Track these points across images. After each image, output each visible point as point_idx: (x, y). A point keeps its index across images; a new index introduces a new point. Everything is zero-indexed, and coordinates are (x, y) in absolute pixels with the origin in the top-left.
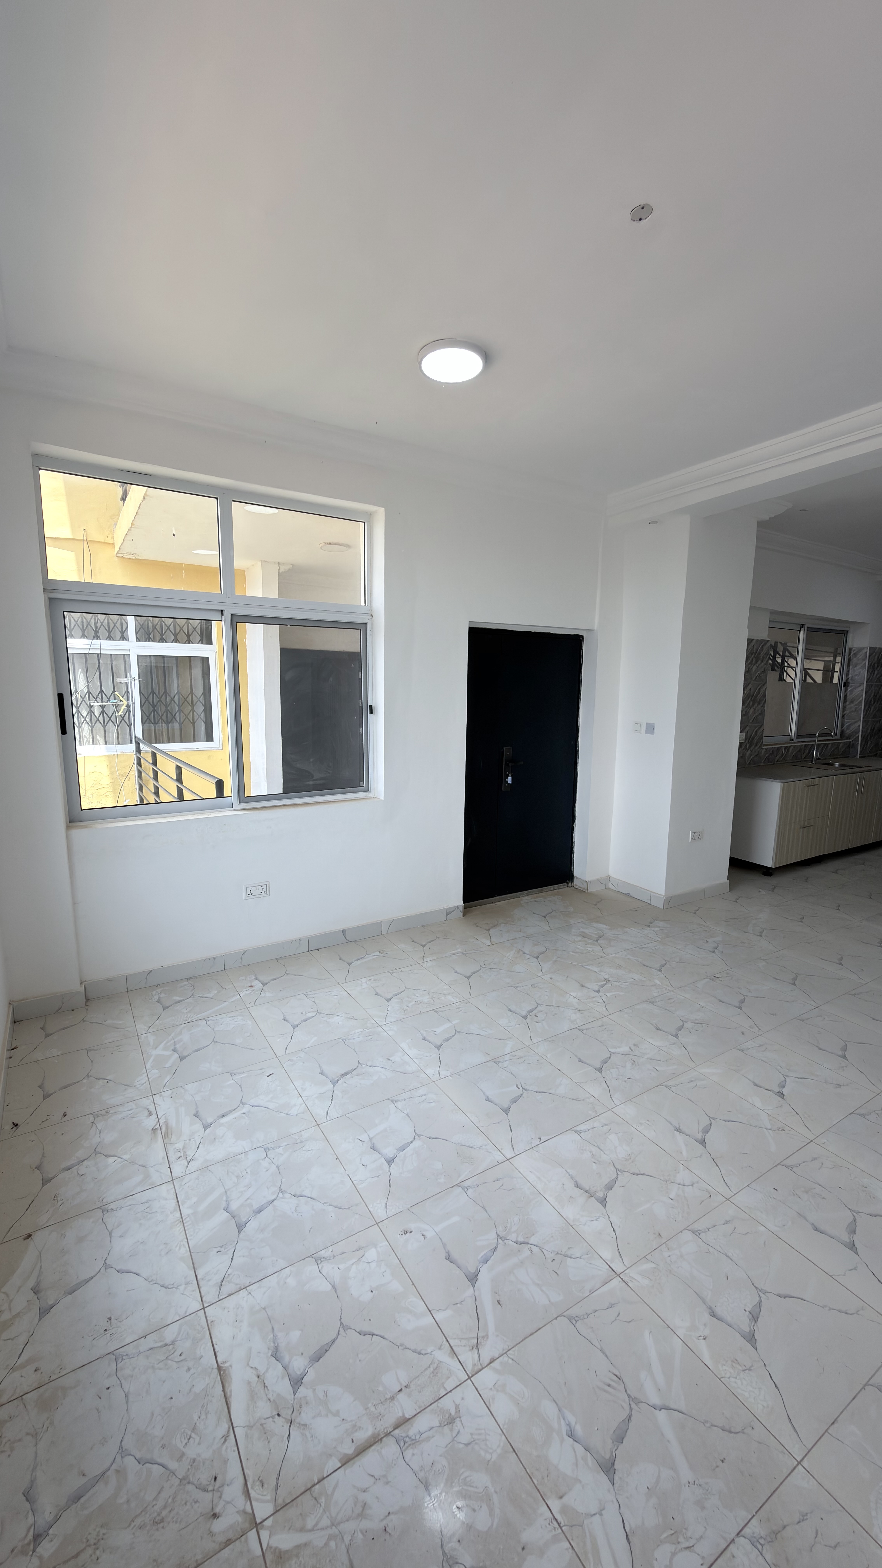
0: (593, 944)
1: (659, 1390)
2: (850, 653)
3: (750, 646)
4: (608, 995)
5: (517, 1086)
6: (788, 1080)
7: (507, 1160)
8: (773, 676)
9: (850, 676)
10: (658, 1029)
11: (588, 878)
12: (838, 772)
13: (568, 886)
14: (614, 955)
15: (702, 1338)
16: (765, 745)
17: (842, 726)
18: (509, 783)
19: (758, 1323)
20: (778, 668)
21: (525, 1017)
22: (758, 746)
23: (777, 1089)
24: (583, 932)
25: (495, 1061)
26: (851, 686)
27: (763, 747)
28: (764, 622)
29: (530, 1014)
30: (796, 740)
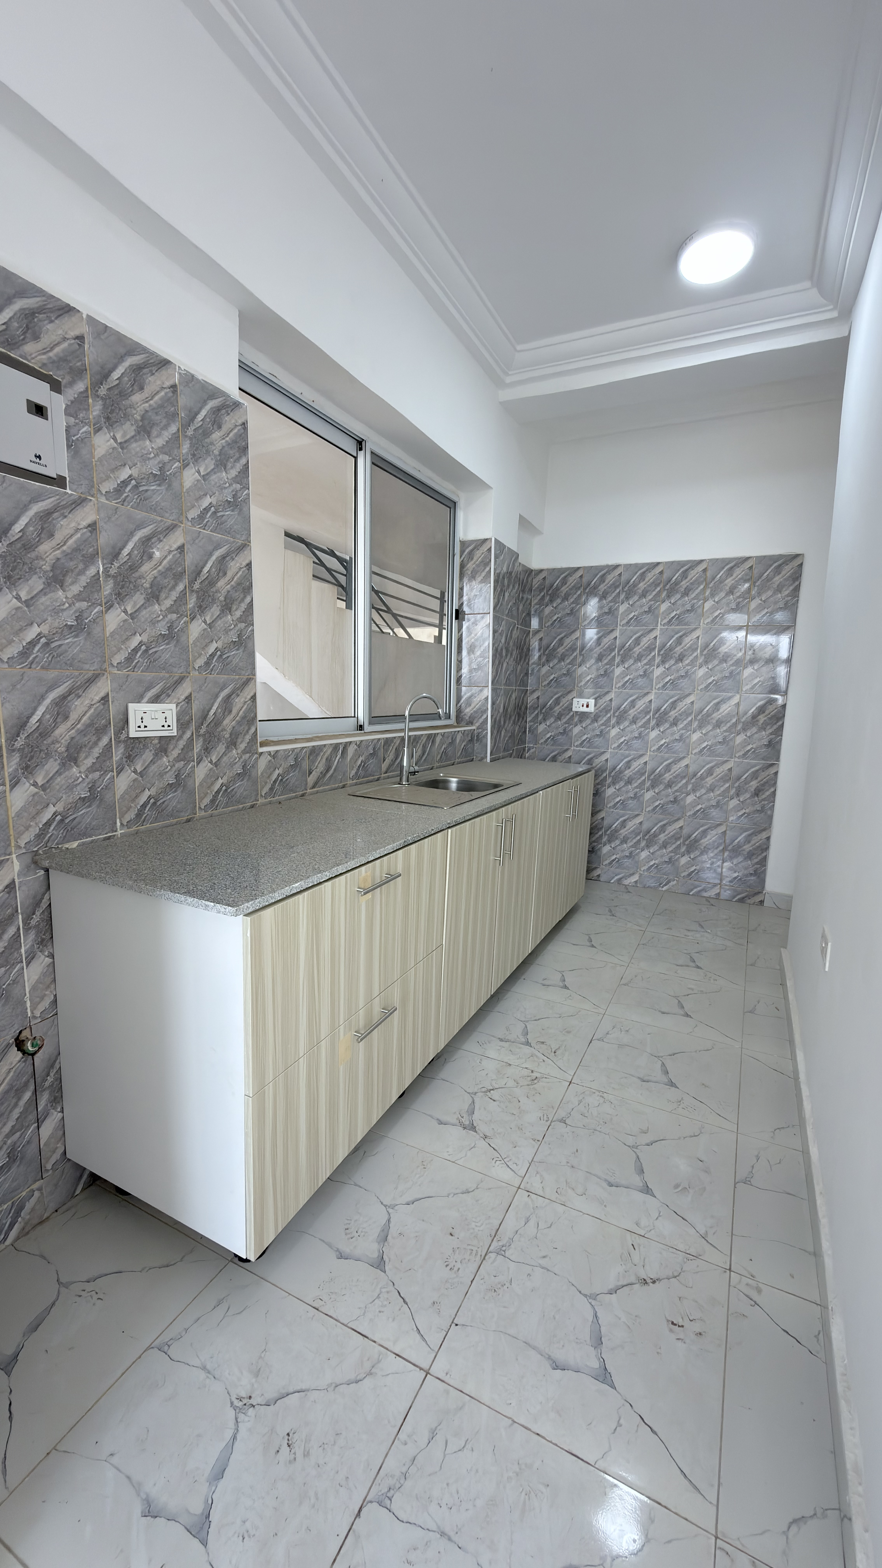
2: (461, 549)
9: (465, 598)
16: (263, 744)
17: (459, 698)
26: (469, 619)
27: (261, 750)
30: (367, 728)
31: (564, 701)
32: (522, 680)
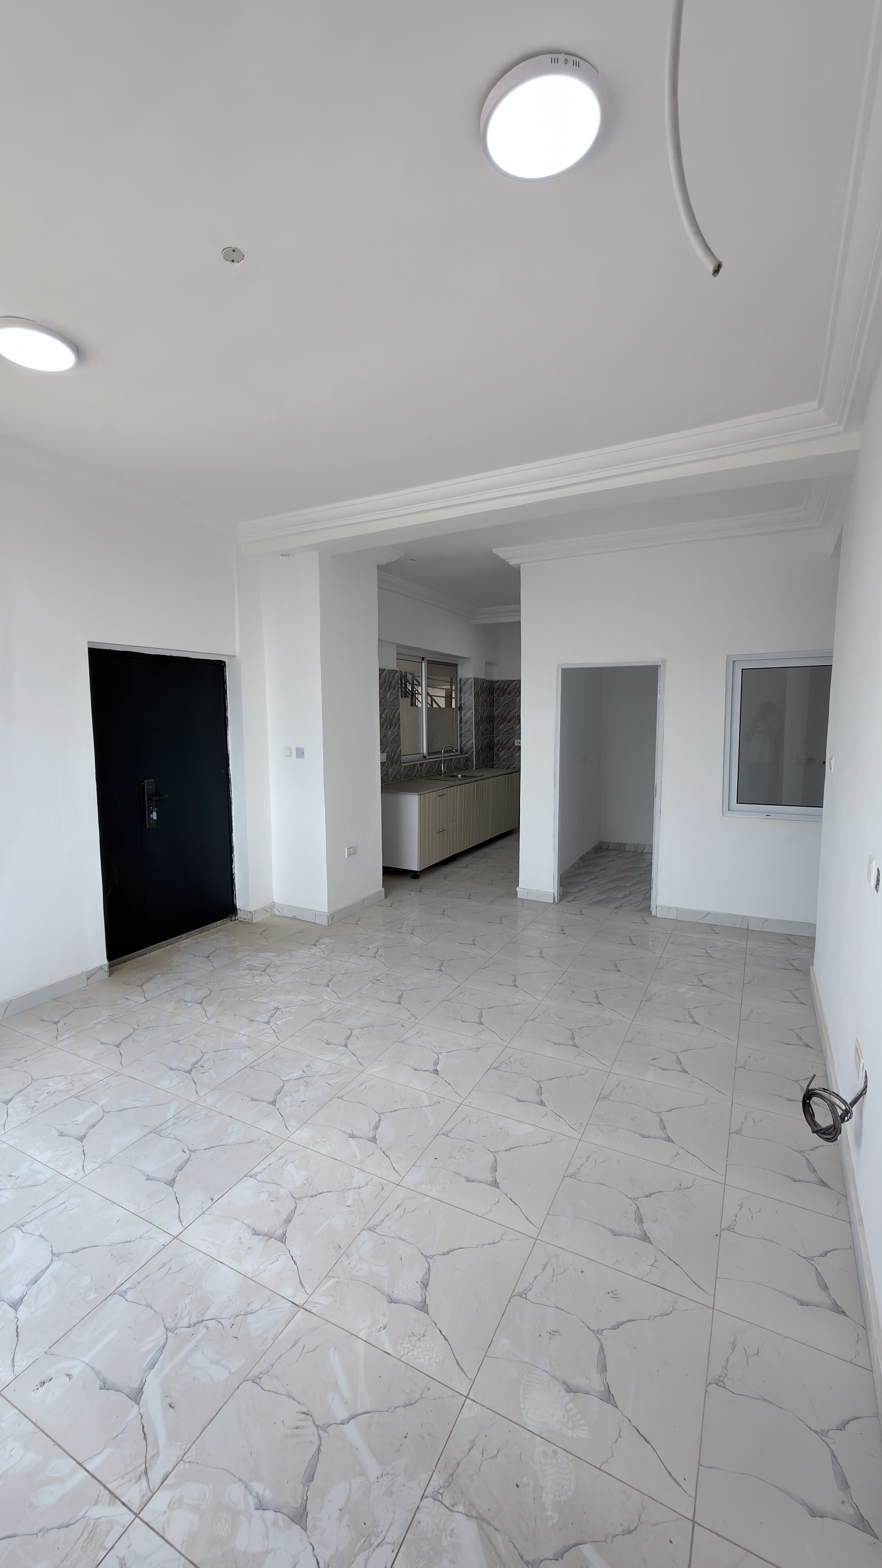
0: (261, 975)
1: (346, 1402)
2: (460, 683)
3: (382, 675)
4: (278, 1023)
5: (183, 1151)
6: (441, 1057)
7: (175, 1238)
8: (405, 702)
9: (462, 701)
10: (328, 1044)
11: (252, 909)
12: (460, 782)
13: (231, 920)
14: (282, 982)
15: (382, 1328)
16: (403, 763)
17: (461, 743)
18: (154, 819)
19: (428, 1288)
20: (409, 695)
21: (189, 1072)
22: (398, 764)
23: (432, 1068)
24: (250, 965)
25: (156, 1131)
26: (464, 710)
27: (402, 765)
28: (393, 654)
29: (196, 1066)
30: (427, 757)
31: (511, 741)
32: (491, 732)
